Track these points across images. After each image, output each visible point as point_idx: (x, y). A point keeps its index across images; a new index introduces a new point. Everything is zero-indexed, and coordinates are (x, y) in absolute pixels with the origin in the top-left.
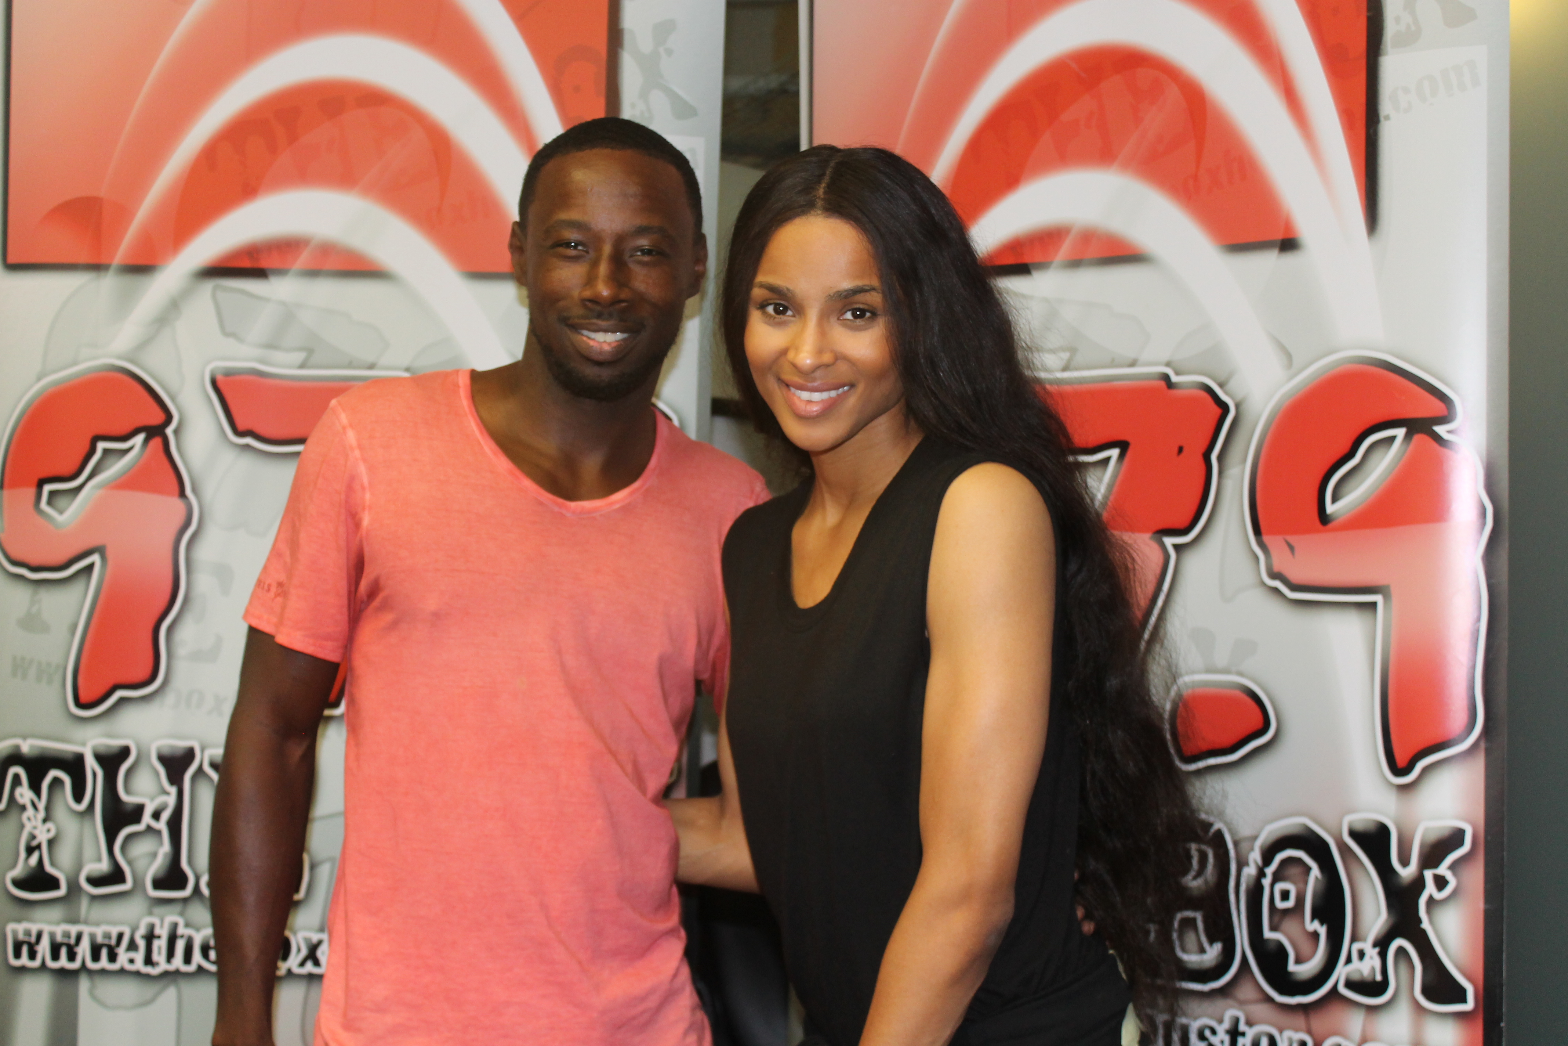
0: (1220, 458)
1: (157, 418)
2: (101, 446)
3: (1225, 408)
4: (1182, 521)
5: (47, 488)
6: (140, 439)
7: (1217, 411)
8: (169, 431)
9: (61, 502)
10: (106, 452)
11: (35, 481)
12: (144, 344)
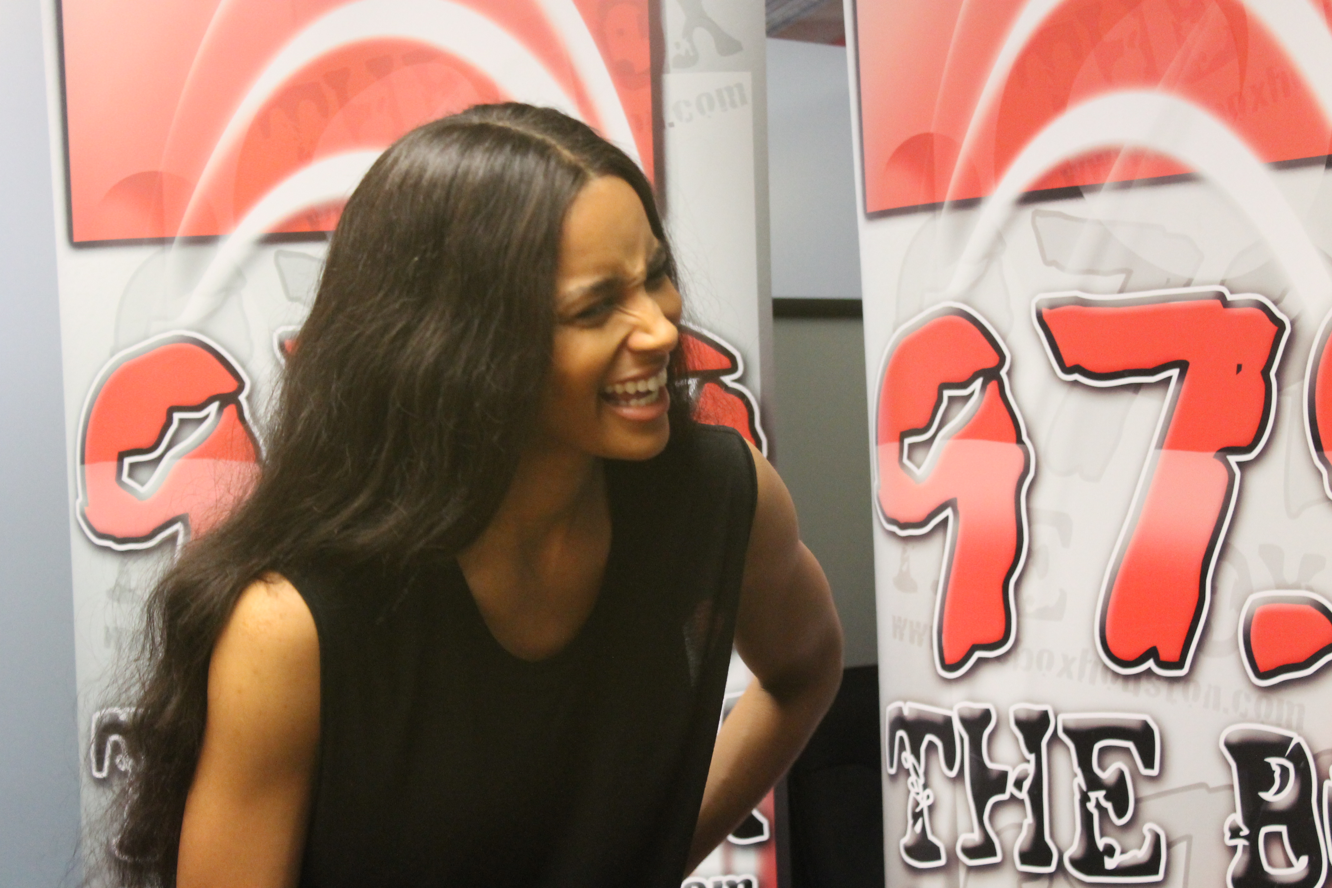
0: (1278, 375)
1: (229, 386)
2: (177, 416)
3: (1280, 325)
4: (1244, 438)
5: (128, 461)
6: (213, 408)
7: (1273, 328)
8: (242, 398)
9: (142, 473)
10: (182, 421)
11: (115, 455)
12: (212, 314)
